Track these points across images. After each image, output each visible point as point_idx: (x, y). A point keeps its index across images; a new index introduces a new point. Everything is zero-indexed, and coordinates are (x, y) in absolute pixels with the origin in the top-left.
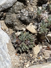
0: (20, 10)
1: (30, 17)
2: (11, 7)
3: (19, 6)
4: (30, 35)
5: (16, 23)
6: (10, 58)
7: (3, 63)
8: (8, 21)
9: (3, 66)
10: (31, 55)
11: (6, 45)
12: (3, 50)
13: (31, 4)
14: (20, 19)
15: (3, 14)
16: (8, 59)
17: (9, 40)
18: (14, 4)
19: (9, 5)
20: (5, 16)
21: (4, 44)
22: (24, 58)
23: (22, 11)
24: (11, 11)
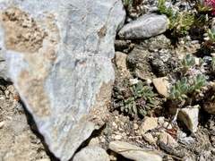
0: (160, 49)
1: (170, 66)
2: (148, 38)
3: (161, 42)
4: (152, 94)
5: (141, 65)
6: (93, 103)
7: (77, 101)
8: (131, 57)
9: (73, 103)
10: (136, 126)
11: (101, 84)
12: (90, 85)
13: (185, 48)
14: (150, 61)
15: (130, 43)
16: (89, 101)
17: (111, 80)
18: (155, 36)
19: (144, 34)
20: (132, 49)
21: (98, 79)
22: (122, 123)
23: (161, 51)
24: (145, 45)
